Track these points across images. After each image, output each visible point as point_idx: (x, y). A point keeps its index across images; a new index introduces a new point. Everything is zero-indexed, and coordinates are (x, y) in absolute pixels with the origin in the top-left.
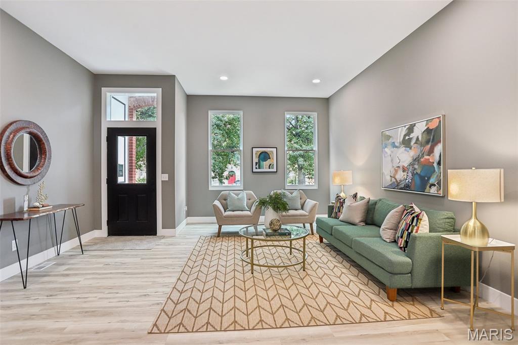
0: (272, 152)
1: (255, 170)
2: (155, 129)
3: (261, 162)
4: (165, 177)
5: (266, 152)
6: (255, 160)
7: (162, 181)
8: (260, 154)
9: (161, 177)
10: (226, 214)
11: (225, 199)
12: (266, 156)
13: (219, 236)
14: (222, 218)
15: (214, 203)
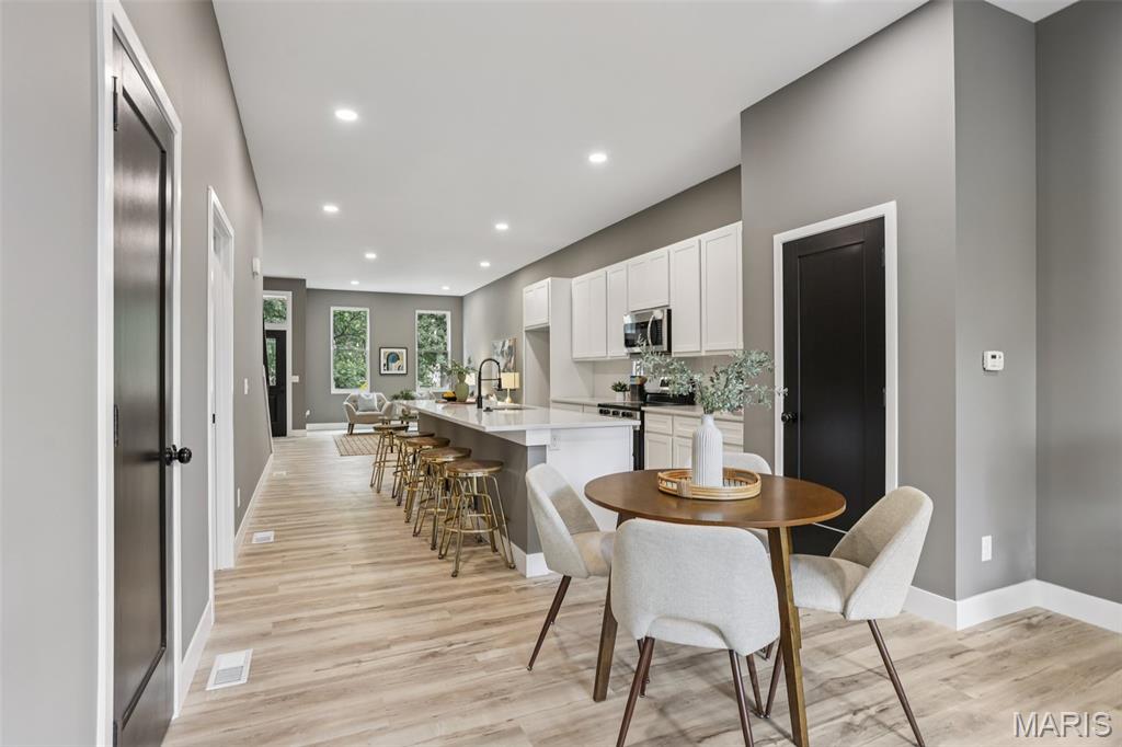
0: (402, 353)
1: (382, 372)
2: (285, 332)
3: (391, 364)
4: (296, 379)
5: (395, 353)
6: (383, 361)
7: (293, 383)
8: (389, 355)
9: (291, 379)
10: (358, 413)
11: (354, 400)
12: (396, 358)
13: (351, 434)
14: (353, 417)
15: (345, 403)
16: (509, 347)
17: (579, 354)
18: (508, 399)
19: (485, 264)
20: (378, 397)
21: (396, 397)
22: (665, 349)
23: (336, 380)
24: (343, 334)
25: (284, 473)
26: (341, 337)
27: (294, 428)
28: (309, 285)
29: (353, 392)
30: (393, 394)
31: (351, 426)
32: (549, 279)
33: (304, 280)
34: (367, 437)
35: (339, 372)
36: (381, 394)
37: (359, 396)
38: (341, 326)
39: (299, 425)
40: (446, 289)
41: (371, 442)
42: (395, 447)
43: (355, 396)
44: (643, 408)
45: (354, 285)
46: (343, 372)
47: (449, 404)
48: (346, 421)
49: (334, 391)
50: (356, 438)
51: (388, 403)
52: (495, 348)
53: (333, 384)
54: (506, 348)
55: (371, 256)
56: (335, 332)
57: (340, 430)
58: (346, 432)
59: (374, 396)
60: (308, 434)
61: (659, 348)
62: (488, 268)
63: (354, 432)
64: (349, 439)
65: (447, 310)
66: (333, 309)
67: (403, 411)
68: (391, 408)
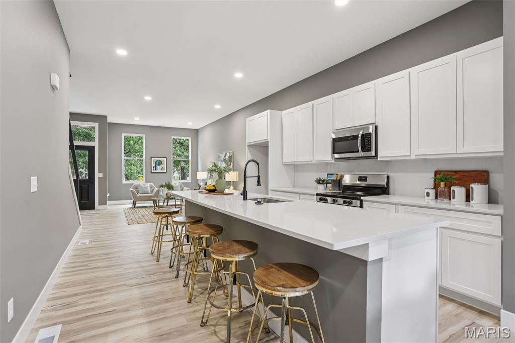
0: (164, 160)
1: (152, 171)
2: (94, 147)
3: (157, 167)
4: (101, 175)
5: (160, 161)
6: (153, 165)
7: (99, 178)
8: (156, 161)
9: (98, 175)
10: (138, 195)
11: (136, 187)
12: (160, 163)
13: (135, 207)
14: (136, 197)
15: (131, 189)
16: (230, 157)
17: (287, 159)
18: (232, 187)
19: (218, 107)
20: (150, 186)
21: (162, 186)
22: (374, 155)
23: (126, 175)
24: (129, 152)
25: (87, 241)
26: (128, 153)
27: (99, 205)
28: (109, 120)
29: (136, 182)
30: (160, 185)
31: (134, 203)
32: (268, 111)
33: (106, 117)
34: (144, 209)
35: (127, 171)
36: (152, 184)
37: (139, 185)
38: (128, 148)
39: (103, 202)
40: (190, 125)
41: (147, 213)
42: (169, 226)
43: (137, 185)
44: (362, 198)
45: (137, 120)
46: (129, 171)
47: (211, 195)
48: (132, 199)
49: (124, 182)
50: (137, 210)
51: (156, 189)
52: (220, 157)
53: (124, 179)
54: (227, 157)
55: (148, 98)
56: (125, 150)
57: (128, 204)
58: (131, 206)
59: (148, 185)
60: (108, 207)
61: (367, 154)
62: (219, 109)
63: (137, 205)
64: (134, 210)
65: (190, 137)
66: (124, 135)
67: (167, 194)
68: (158, 192)
